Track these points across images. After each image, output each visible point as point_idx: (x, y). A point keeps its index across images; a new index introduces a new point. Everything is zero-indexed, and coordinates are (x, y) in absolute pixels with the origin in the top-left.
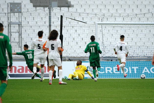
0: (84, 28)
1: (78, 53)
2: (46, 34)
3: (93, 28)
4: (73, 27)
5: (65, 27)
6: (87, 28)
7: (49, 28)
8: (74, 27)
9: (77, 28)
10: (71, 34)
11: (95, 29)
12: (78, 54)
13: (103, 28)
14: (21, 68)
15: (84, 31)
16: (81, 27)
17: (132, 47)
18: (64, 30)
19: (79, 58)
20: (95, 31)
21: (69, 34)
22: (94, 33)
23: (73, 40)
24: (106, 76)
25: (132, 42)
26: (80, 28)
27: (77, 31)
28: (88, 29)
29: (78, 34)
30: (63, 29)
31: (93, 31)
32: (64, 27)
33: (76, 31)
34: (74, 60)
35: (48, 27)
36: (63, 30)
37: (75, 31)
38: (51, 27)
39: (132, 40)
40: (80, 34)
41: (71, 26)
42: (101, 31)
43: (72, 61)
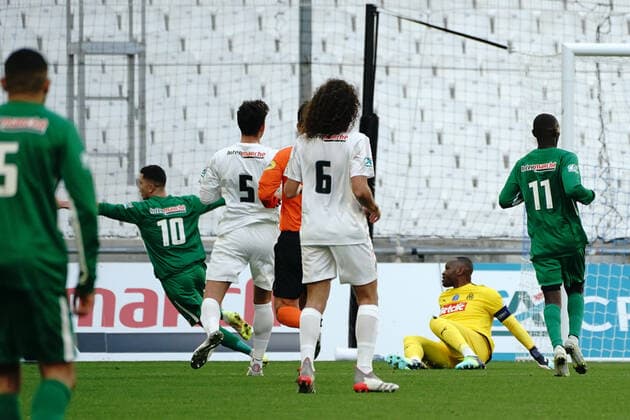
0: (494, 77)
1: (463, 215)
2: (284, 111)
3: (547, 75)
4: (434, 69)
5: (391, 69)
6: (515, 78)
7: (302, 75)
8: (439, 72)
9: (460, 75)
10: (422, 112)
11: (557, 84)
12: (464, 224)
13: (602, 75)
14: (140, 298)
15: (499, 95)
16: (481, 70)
18: (384, 85)
19: (465, 246)
20: (558, 95)
21: (410, 109)
22: (555, 103)
23: (436, 141)
24: (619, 344)
26: (473, 75)
27: (457, 94)
28: (520, 83)
29: (464, 110)
30: (380, 82)
31: (549, 95)
32: (387, 68)
33: (452, 92)
34: (437, 257)
35: (294, 72)
36: (377, 86)
37: (448, 92)
38: (310, 71)
40: (474, 112)
41: (427, 68)
42: (592, 97)
43: (429, 261)
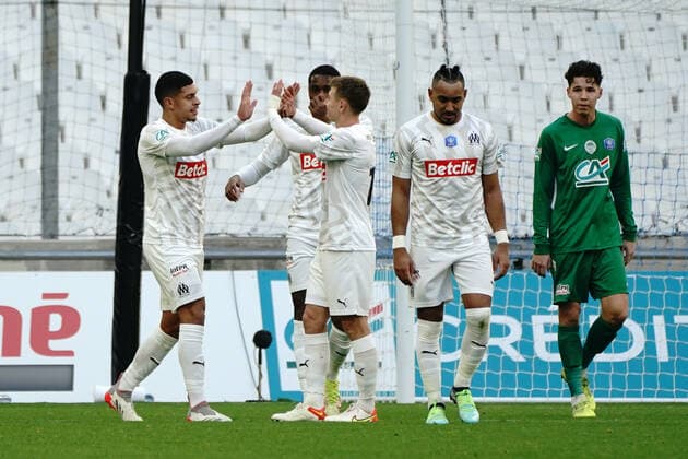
0: (303, 19)
1: (261, 206)
2: (22, 66)
3: (375, 16)
4: (222, 9)
5: (163, 11)
6: (331, 21)
7: (45, 19)
8: (228, 13)
9: (257, 16)
10: (206, 66)
11: (392, 28)
12: (263, 218)
13: (448, 16)
15: (309, 43)
16: (285, 10)
17: (672, 160)
18: (155, 29)
19: (266, 248)
20: (391, 44)
21: (191, 63)
22: (385, 53)
23: (225, 106)
25: (673, 127)
26: (275, 17)
27: (252, 41)
28: (338, 28)
29: (263, 65)
30: (149, 28)
31: (377, 42)
32: (159, 8)
33: (246, 40)
34: (227, 262)
35: (33, 14)
36: (147, 34)
37: (241, 41)
38: (56, 14)
39: (675, 109)
40: (276, 67)
41: (213, 8)
42: (434, 45)
43: (216, 268)
